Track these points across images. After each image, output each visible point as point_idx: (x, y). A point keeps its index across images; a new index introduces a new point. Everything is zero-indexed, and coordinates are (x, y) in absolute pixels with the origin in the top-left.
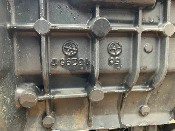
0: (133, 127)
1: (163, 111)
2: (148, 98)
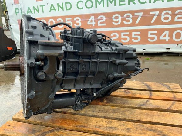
0: (88, 88)
1: (98, 84)
2: (93, 79)
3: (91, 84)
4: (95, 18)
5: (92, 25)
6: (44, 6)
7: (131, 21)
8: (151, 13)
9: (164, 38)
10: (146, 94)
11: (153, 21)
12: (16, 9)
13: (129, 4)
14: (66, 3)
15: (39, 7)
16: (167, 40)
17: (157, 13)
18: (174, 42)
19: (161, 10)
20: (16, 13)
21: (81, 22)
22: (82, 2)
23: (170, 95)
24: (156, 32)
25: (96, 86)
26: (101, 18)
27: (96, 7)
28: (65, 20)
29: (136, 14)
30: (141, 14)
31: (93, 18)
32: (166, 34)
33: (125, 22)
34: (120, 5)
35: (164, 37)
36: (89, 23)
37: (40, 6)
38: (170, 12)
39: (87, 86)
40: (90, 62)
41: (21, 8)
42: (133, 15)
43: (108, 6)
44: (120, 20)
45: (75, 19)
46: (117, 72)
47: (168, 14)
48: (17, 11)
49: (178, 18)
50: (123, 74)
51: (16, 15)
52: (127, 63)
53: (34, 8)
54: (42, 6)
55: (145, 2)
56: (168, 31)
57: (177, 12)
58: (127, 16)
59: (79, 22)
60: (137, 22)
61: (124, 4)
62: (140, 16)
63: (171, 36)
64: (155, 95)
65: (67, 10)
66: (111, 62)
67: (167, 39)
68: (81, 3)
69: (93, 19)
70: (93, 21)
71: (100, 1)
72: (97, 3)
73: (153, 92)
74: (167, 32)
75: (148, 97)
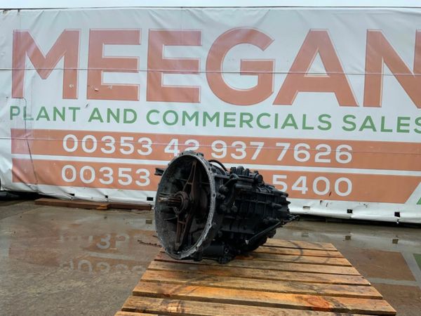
3: (245, 229)
4: (179, 143)
5: (173, 154)
6: (79, 109)
7: (244, 154)
8: (278, 144)
9: (299, 189)
10: (297, 252)
11: (280, 158)
12: (12, 108)
13: (241, 126)
14: (126, 111)
15: (67, 110)
16: (304, 193)
17: (287, 146)
18: (314, 197)
19: (293, 142)
20: (12, 115)
21: (152, 146)
22: (158, 112)
23: (325, 253)
24: (285, 177)
25: (248, 231)
26: (192, 143)
27: (184, 124)
28: (120, 140)
29: (252, 143)
30: (261, 144)
31: (175, 141)
32: (302, 181)
33: (233, 155)
34: (226, 125)
35: (298, 186)
36: (167, 150)
37: (70, 108)
38: (308, 147)
39: (241, 230)
40: (249, 202)
41: (25, 108)
42: (248, 144)
43: (204, 125)
44: (224, 150)
45: (140, 140)
46: (271, 216)
47: (304, 148)
48: (15, 111)
49: (320, 157)
50: (277, 219)
51: (11, 119)
52: (280, 208)
53: (56, 110)
54: (74, 109)
55: (268, 126)
56: (305, 177)
57: (318, 147)
58: (237, 145)
59: (148, 146)
60: (254, 157)
61: (234, 126)
62: (260, 148)
63: (309, 185)
64: (306, 252)
65: (125, 122)
66: (267, 205)
67: (304, 189)
68: (156, 113)
69: (176, 144)
70: (176, 148)
71: (190, 116)
72: (186, 118)
73: (303, 250)
74: (303, 179)
75: (299, 254)
